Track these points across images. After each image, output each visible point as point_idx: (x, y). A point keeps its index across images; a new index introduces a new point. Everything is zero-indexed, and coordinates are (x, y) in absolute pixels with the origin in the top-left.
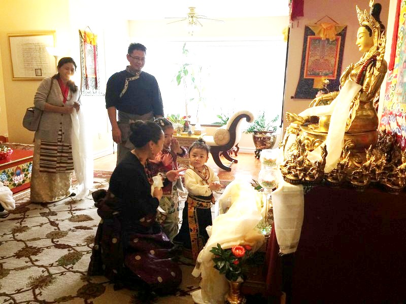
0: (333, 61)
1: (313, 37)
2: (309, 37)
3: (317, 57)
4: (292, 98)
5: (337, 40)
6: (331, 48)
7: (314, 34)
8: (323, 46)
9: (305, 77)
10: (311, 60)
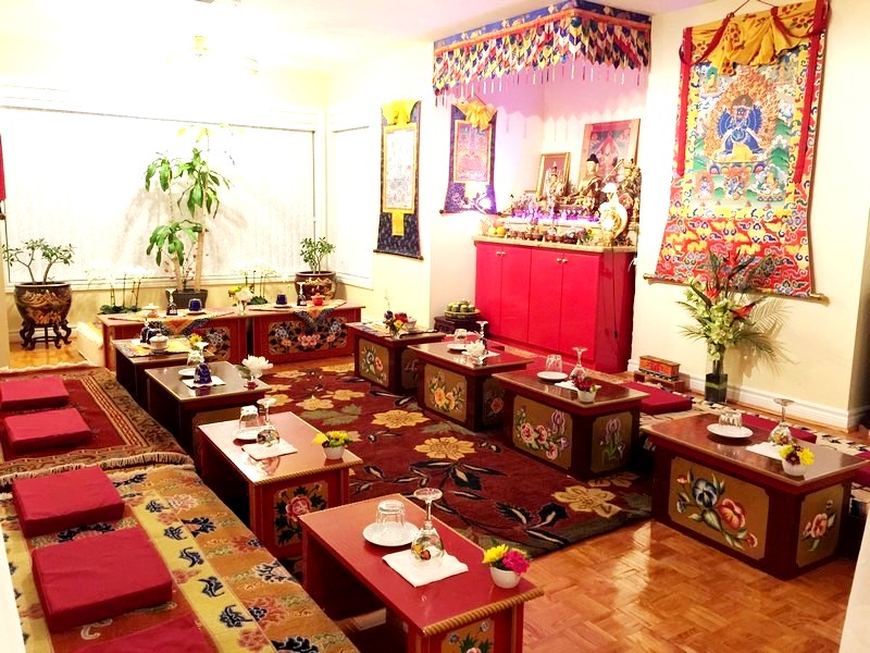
0: (485, 159)
1: (463, 121)
2: (457, 121)
3: (468, 153)
4: (441, 212)
5: (488, 129)
6: (481, 140)
7: (464, 118)
8: (473, 136)
9: (455, 181)
10: (460, 156)
